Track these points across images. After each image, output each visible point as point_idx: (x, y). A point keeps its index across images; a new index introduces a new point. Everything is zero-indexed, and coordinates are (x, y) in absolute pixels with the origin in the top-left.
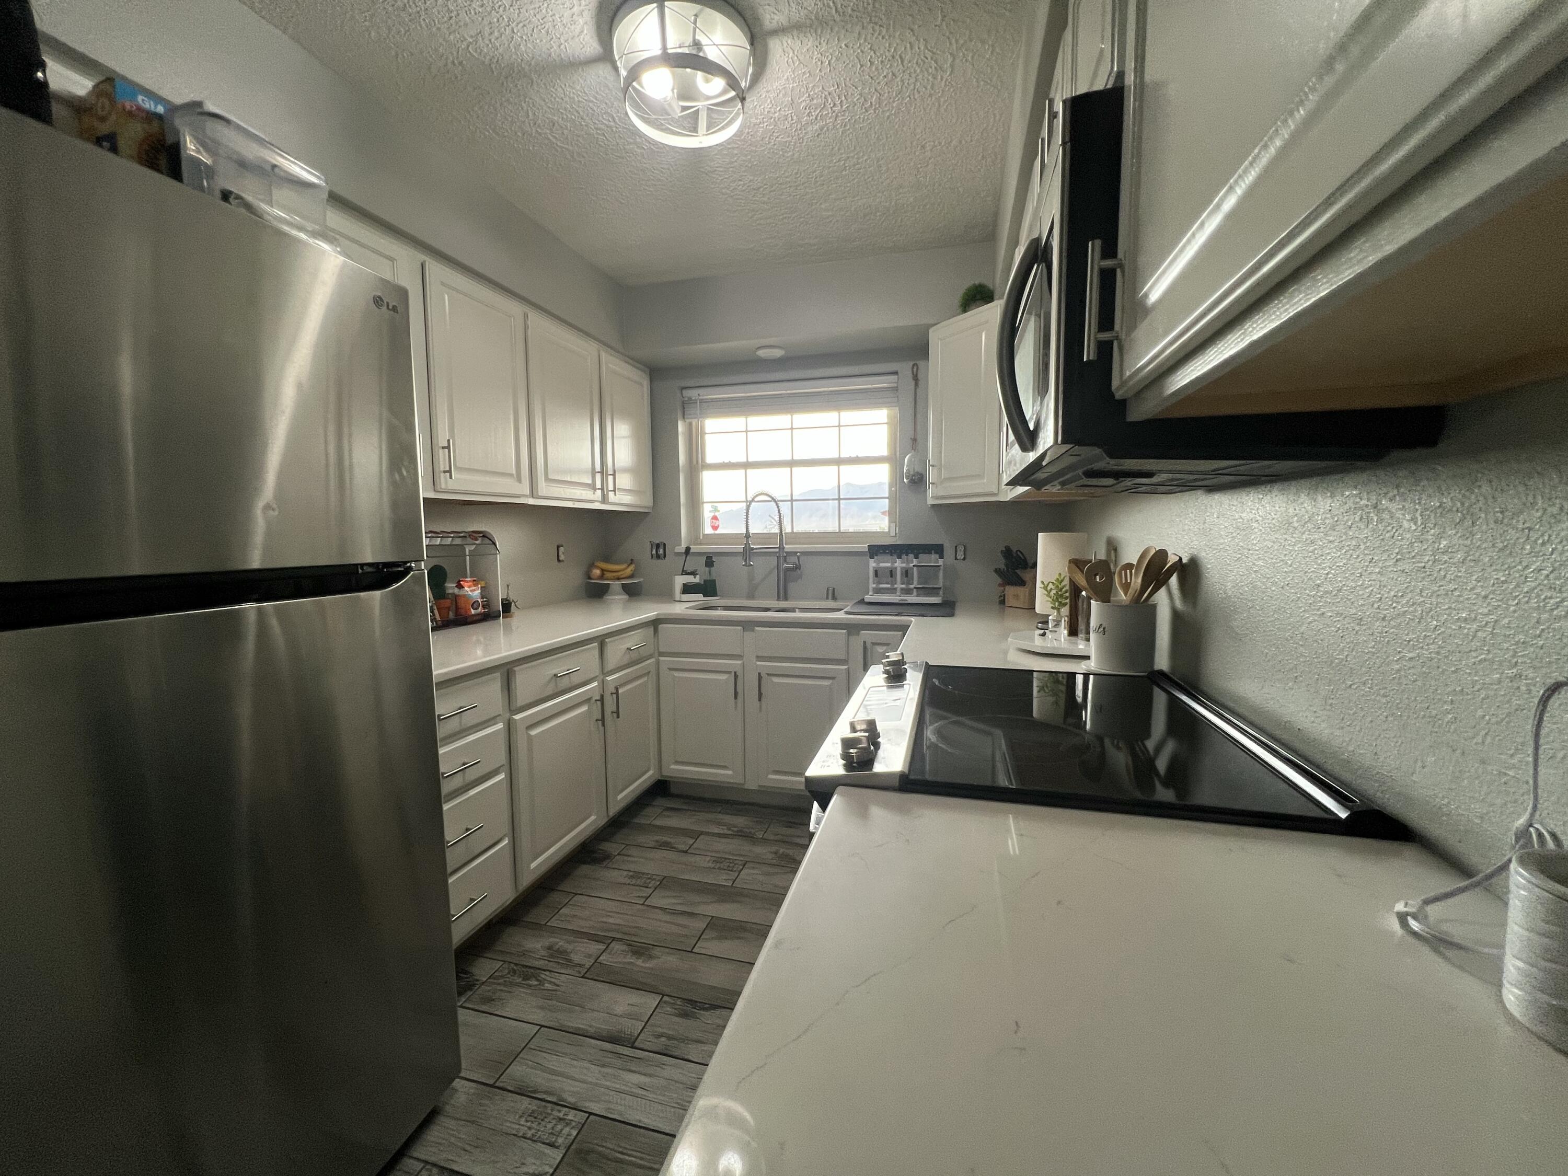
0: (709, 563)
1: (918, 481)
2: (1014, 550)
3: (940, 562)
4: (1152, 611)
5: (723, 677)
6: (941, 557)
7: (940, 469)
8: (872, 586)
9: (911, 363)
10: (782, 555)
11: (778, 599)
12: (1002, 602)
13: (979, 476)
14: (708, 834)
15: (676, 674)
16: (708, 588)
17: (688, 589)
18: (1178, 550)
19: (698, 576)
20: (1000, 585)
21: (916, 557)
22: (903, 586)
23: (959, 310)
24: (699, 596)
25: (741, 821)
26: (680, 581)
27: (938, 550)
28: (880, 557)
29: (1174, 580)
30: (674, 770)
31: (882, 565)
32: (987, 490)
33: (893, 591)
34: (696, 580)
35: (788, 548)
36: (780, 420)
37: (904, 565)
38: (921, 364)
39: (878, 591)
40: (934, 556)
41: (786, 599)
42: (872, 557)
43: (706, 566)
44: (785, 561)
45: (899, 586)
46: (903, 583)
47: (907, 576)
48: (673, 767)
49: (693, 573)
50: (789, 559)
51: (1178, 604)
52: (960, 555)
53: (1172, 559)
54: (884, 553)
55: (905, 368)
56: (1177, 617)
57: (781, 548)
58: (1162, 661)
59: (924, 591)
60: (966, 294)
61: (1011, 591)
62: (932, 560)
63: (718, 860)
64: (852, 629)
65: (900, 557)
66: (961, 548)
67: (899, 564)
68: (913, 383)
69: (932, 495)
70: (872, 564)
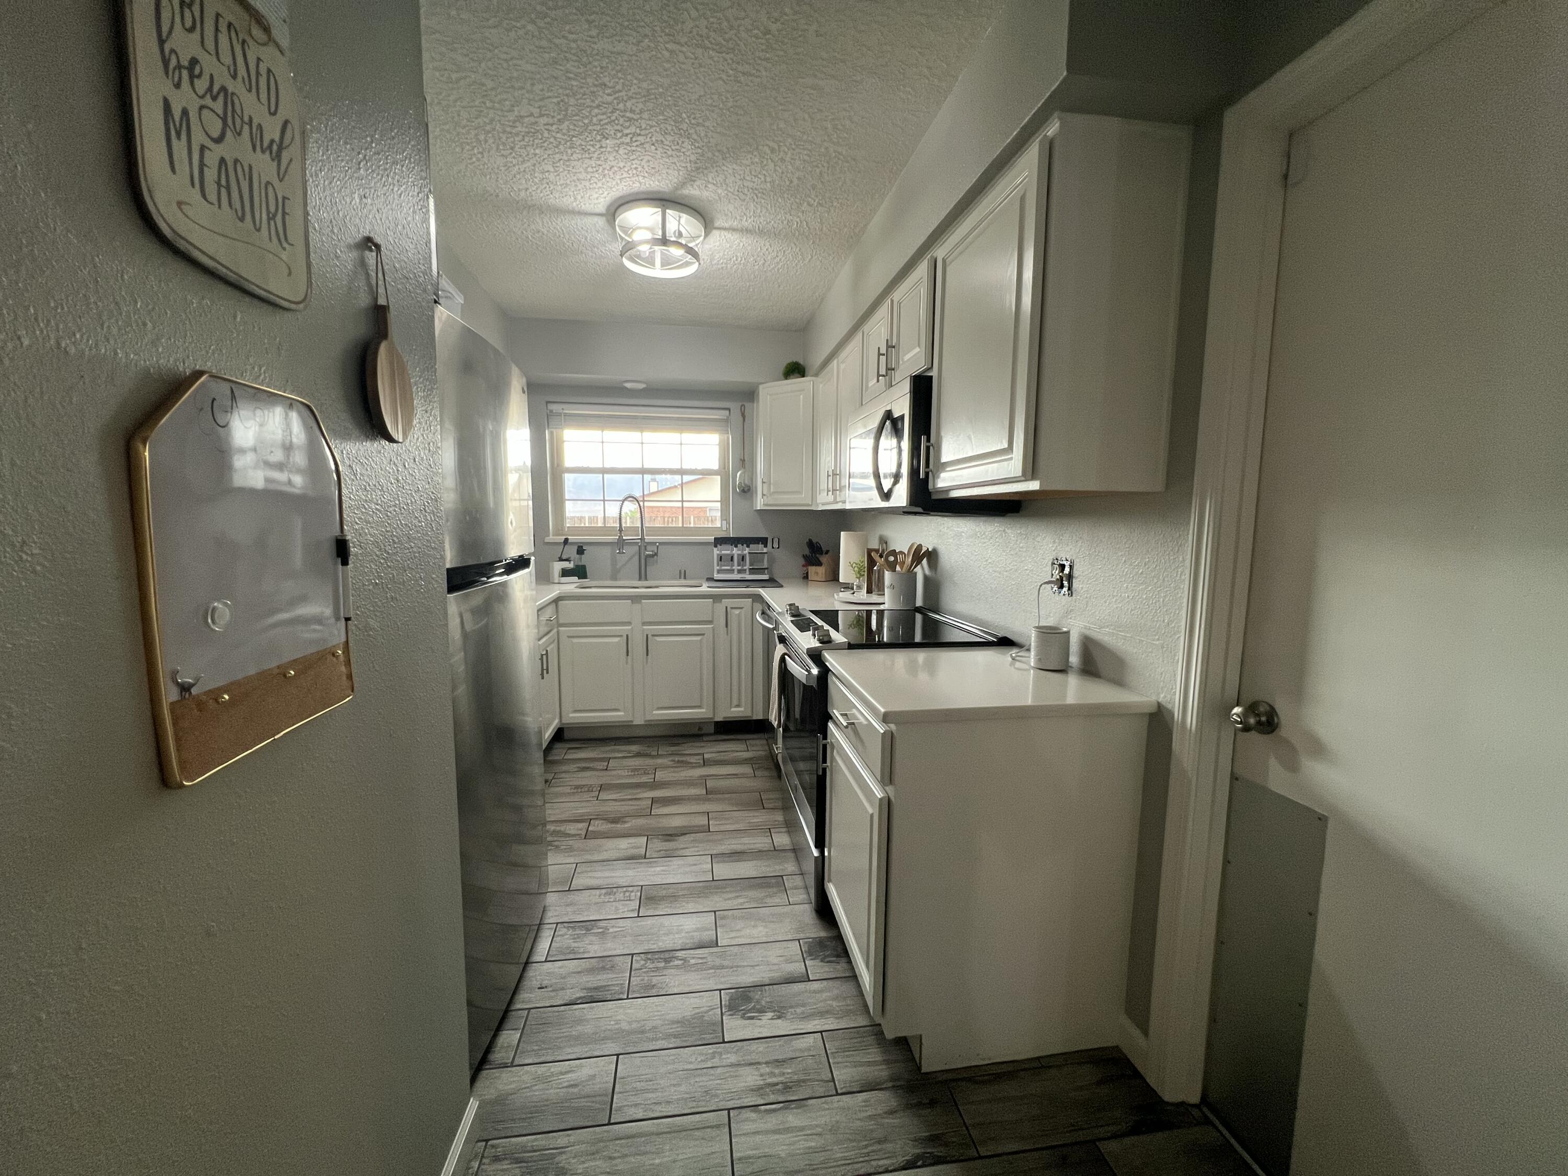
0: (580, 551)
1: (747, 491)
2: (814, 541)
3: (765, 550)
4: (914, 576)
5: (616, 640)
6: (766, 546)
7: (770, 484)
8: (716, 568)
9: (741, 404)
10: (643, 545)
11: (640, 579)
12: (806, 577)
13: (800, 493)
14: (615, 758)
15: (575, 640)
16: (580, 572)
17: (565, 573)
18: (928, 545)
19: (572, 562)
20: (803, 566)
21: (748, 546)
22: (740, 568)
23: (781, 376)
24: (575, 579)
25: (634, 748)
26: (558, 566)
27: (764, 541)
28: (724, 546)
29: (925, 561)
30: (573, 717)
31: (723, 552)
32: (804, 502)
33: (732, 571)
34: (570, 565)
35: (648, 538)
36: (633, 436)
37: (740, 552)
38: (747, 405)
39: (719, 572)
40: (761, 546)
41: (646, 579)
42: (716, 546)
43: (578, 553)
44: (646, 549)
45: (736, 567)
46: (738, 566)
47: (743, 560)
48: (571, 715)
49: (567, 560)
50: (649, 548)
51: (927, 572)
52: (776, 545)
53: (924, 550)
54: (725, 543)
55: (735, 406)
56: (926, 579)
57: (642, 539)
58: (919, 602)
59: (753, 571)
60: (786, 367)
61: (812, 569)
62: (760, 548)
63: (634, 770)
64: (717, 598)
65: (736, 546)
66: (776, 540)
67: (736, 552)
68: (741, 419)
69: (760, 504)
70: (716, 552)
